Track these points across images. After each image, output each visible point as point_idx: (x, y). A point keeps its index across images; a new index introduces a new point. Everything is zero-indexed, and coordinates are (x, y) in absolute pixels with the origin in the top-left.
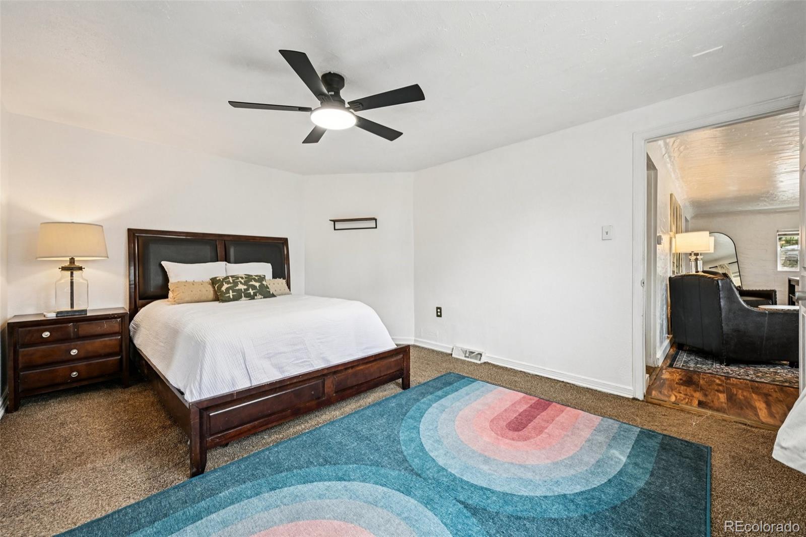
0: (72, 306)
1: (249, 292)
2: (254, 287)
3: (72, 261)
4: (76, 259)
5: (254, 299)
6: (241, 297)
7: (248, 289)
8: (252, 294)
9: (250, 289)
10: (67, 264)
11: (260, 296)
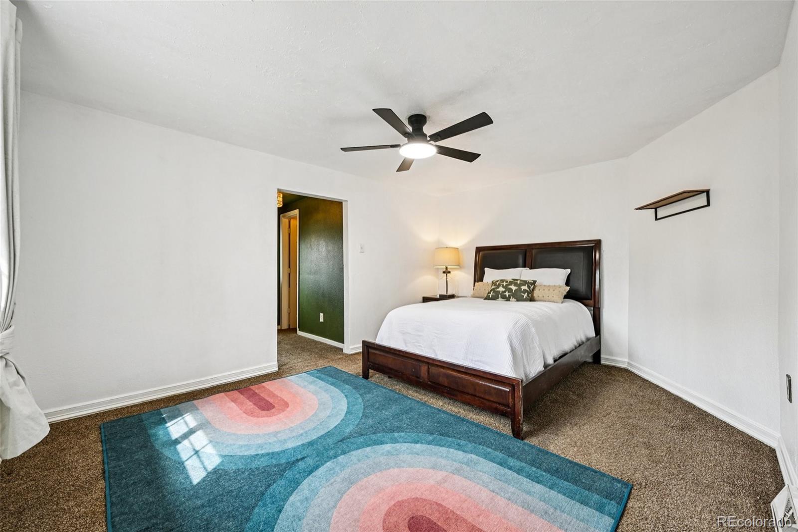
0: (447, 293)
1: (505, 294)
2: (510, 290)
3: (447, 268)
4: (448, 267)
5: (509, 300)
6: (498, 298)
7: (505, 292)
8: (507, 296)
9: (507, 292)
10: (444, 270)
11: (514, 299)
